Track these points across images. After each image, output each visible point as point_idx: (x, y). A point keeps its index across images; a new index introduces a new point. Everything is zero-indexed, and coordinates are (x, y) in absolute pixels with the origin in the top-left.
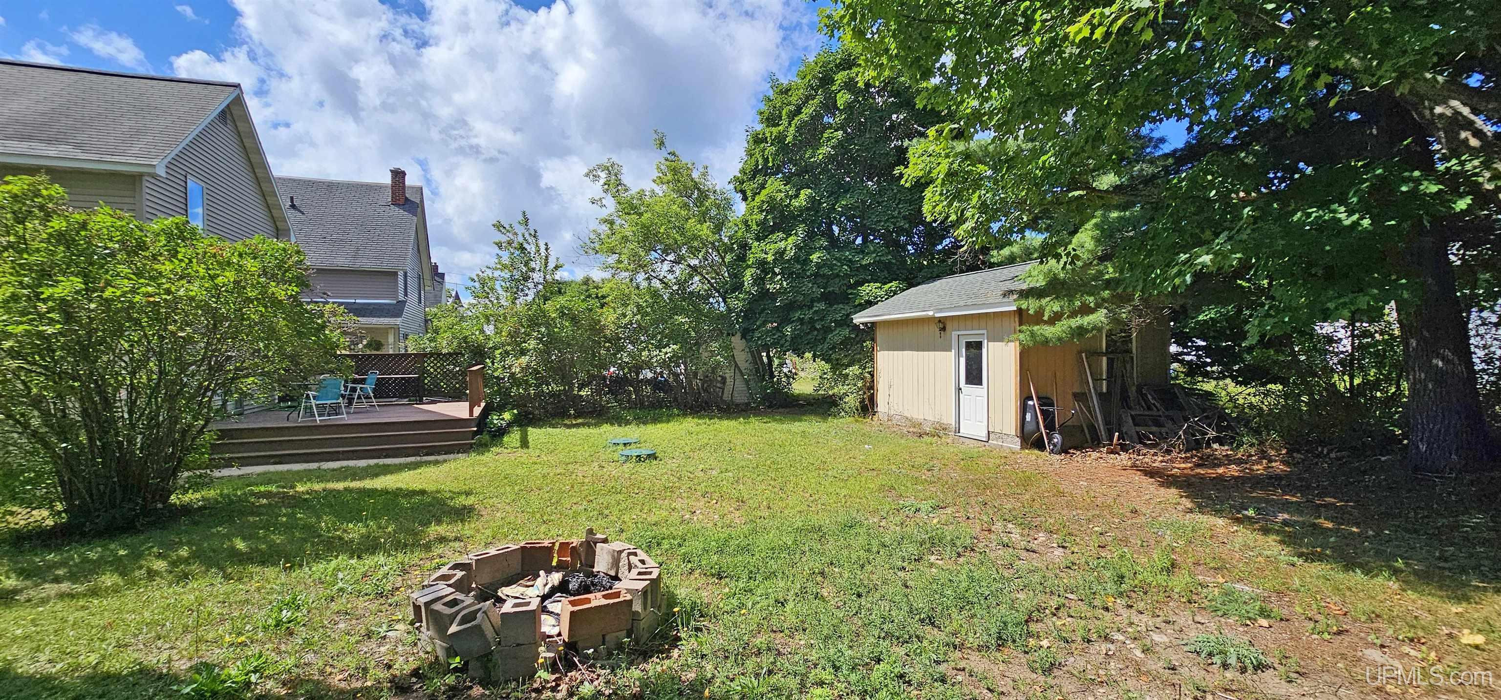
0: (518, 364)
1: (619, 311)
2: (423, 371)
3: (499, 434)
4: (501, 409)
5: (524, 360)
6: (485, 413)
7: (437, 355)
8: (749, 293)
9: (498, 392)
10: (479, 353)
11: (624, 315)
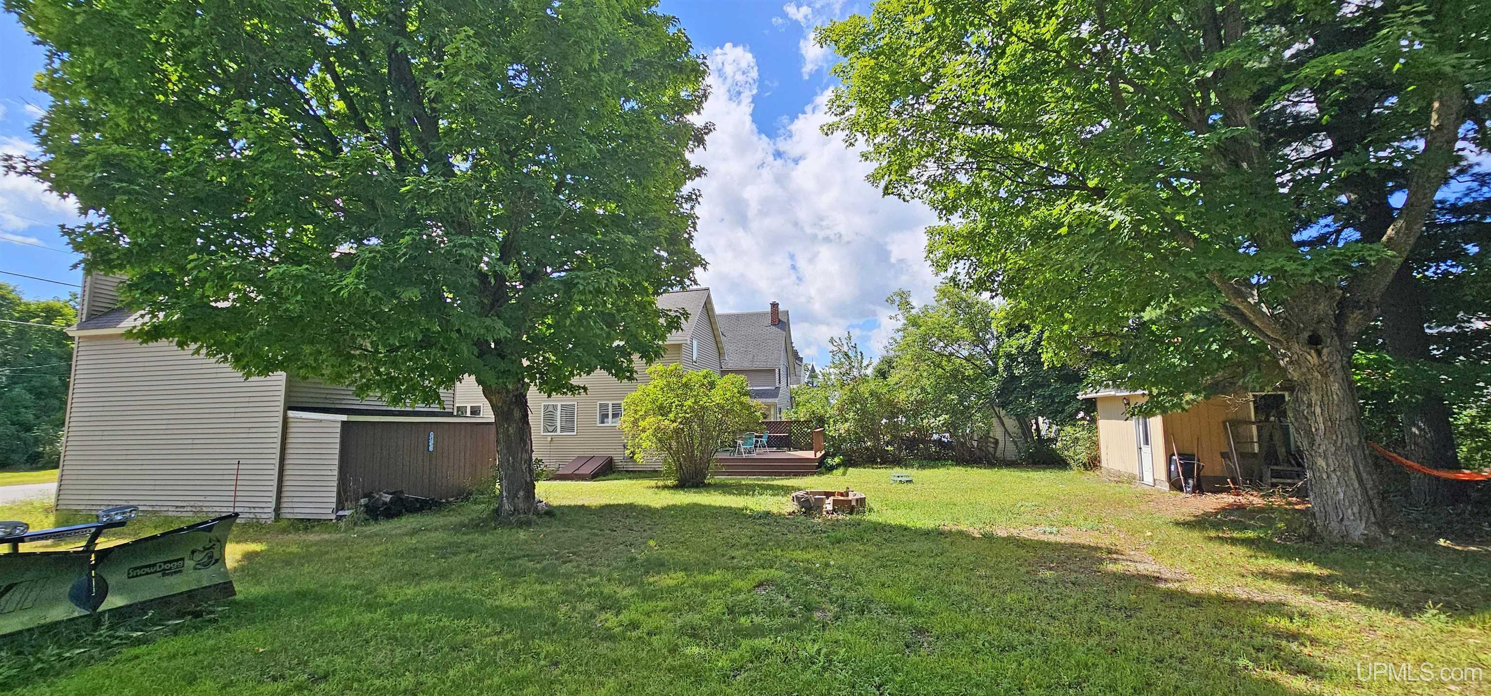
0: (843, 428)
1: (909, 392)
2: (790, 432)
3: (831, 469)
4: (834, 456)
5: (847, 425)
6: (824, 457)
7: (797, 422)
8: (1001, 376)
9: (833, 445)
10: (821, 421)
11: (912, 394)
